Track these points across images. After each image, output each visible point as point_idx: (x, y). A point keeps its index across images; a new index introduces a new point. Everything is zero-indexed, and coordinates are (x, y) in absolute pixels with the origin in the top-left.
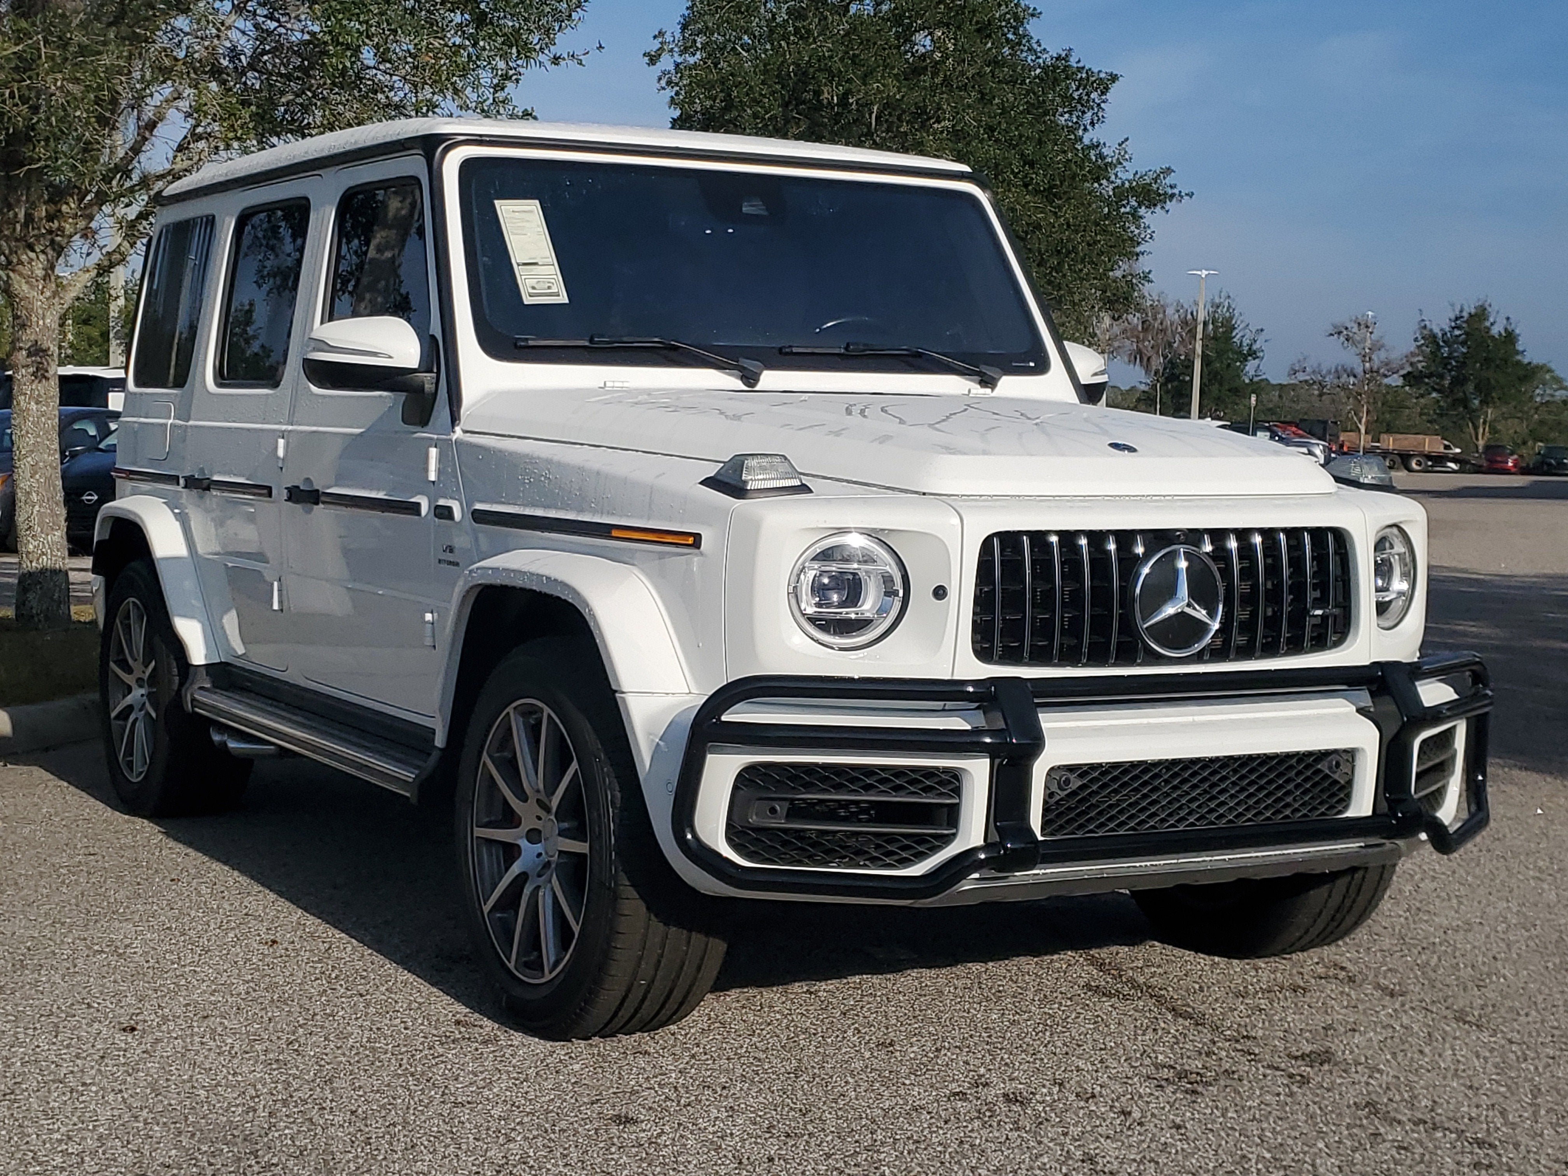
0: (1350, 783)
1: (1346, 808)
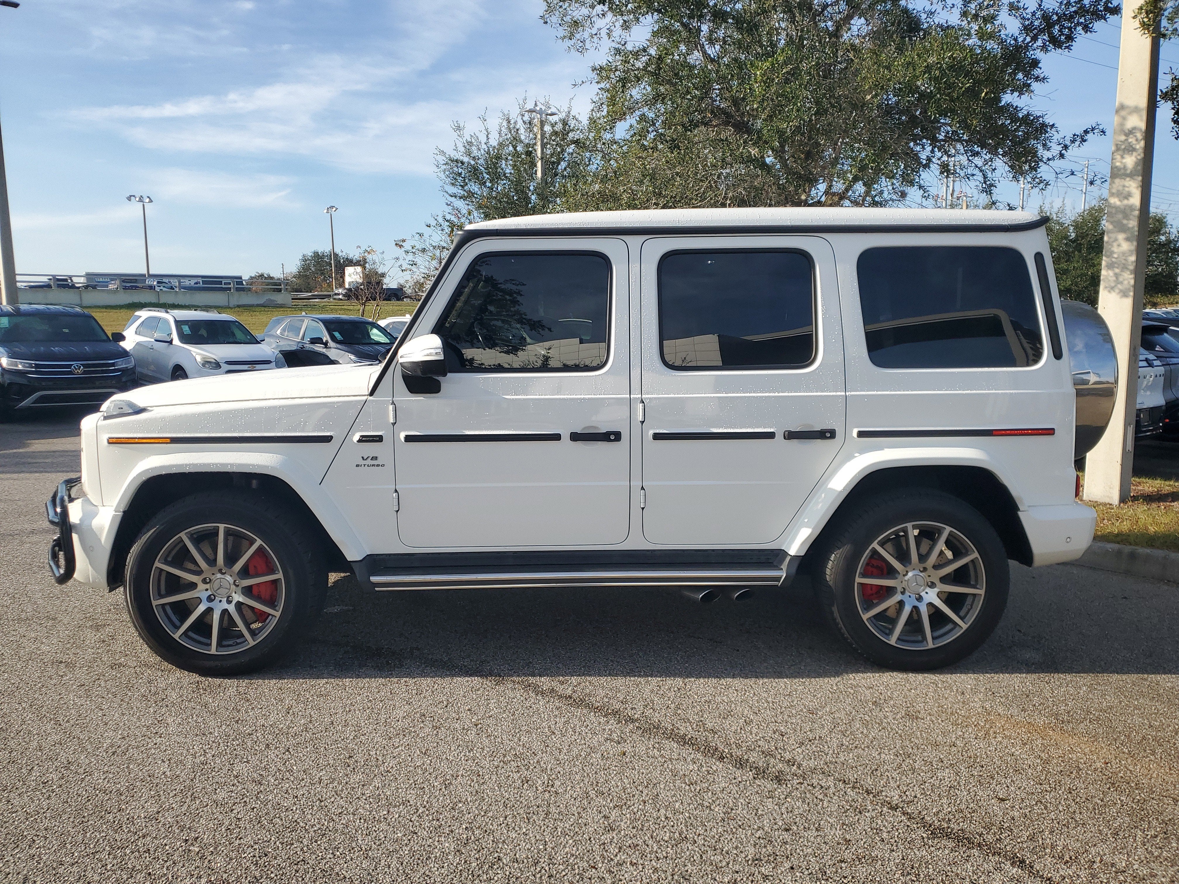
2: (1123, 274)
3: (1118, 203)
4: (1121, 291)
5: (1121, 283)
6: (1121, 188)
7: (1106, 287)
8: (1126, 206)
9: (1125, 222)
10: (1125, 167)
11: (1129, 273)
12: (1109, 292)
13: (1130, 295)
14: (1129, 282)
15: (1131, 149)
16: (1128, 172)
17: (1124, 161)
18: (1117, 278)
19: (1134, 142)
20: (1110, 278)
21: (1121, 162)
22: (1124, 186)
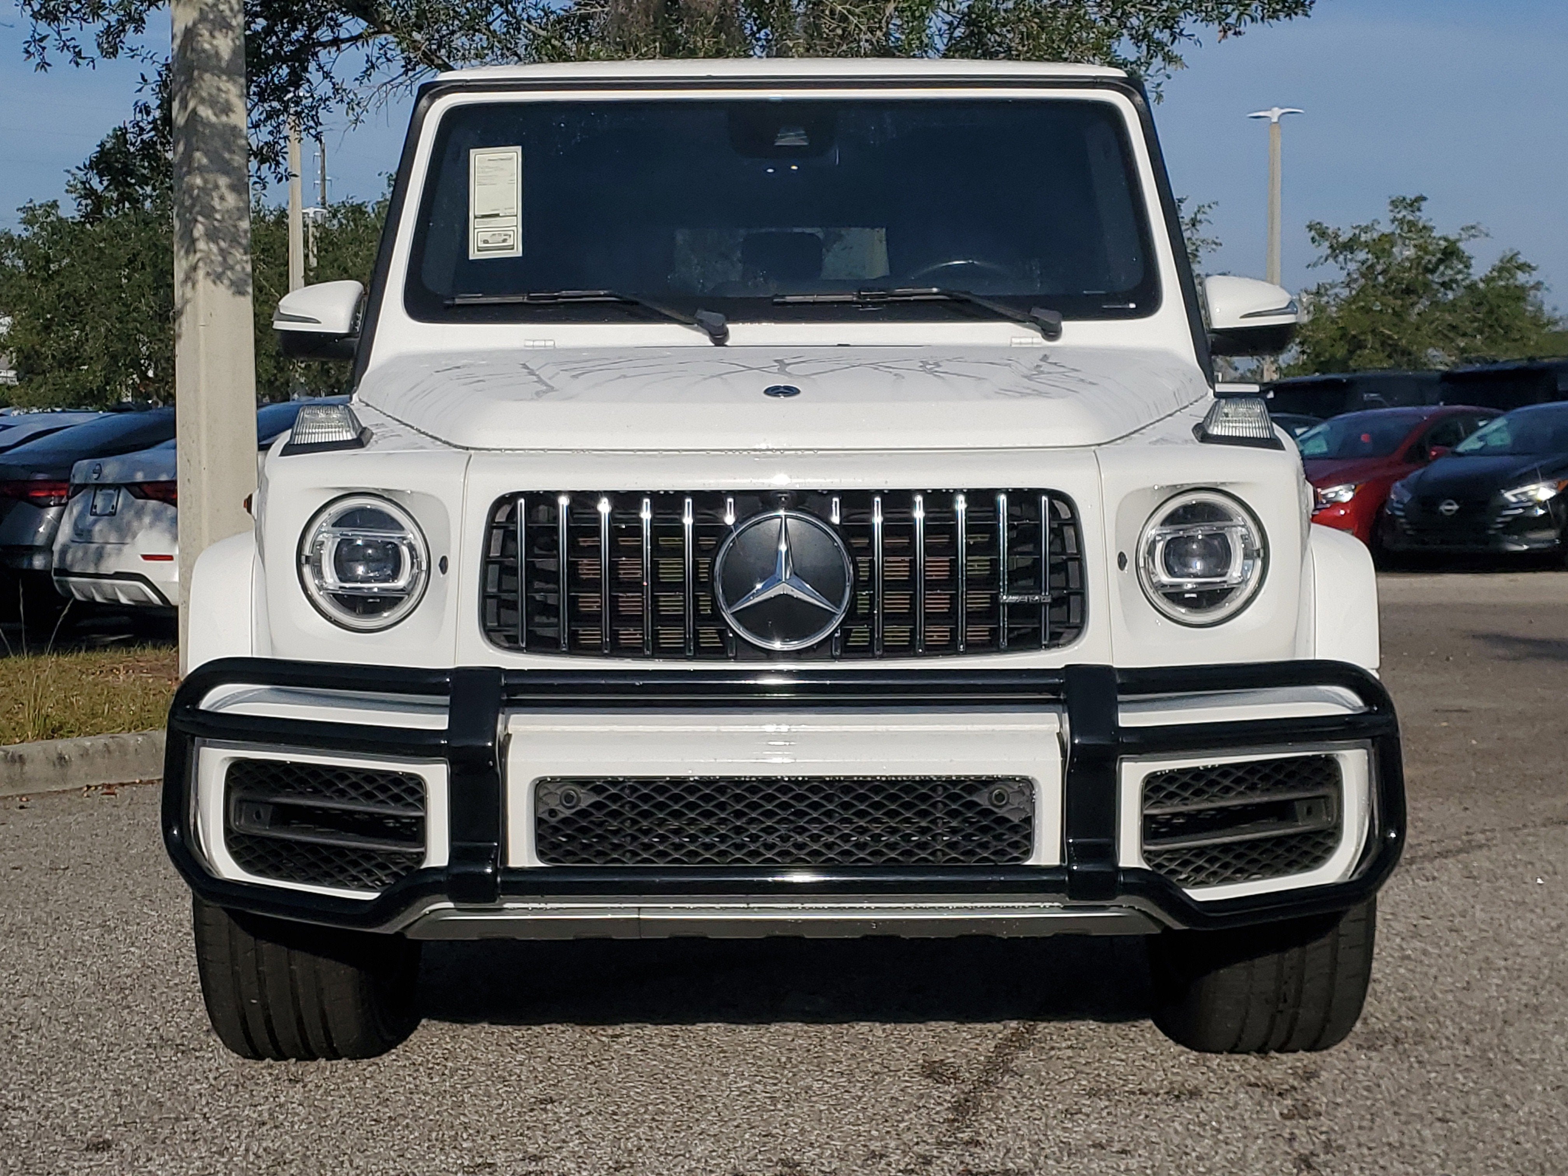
0: (1028, 820)
1: (1028, 853)
2: (233, 251)
3: (213, 119)
4: (232, 283)
5: (232, 268)
6: (214, 92)
7: (208, 274)
8: (225, 125)
9: (227, 155)
10: (217, 53)
11: (242, 251)
12: (214, 283)
13: (248, 293)
14: (243, 269)
15: (224, 24)
16: (224, 64)
17: (215, 42)
18: (225, 259)
19: (228, 13)
20: (213, 257)
21: (211, 44)
22: (219, 89)
